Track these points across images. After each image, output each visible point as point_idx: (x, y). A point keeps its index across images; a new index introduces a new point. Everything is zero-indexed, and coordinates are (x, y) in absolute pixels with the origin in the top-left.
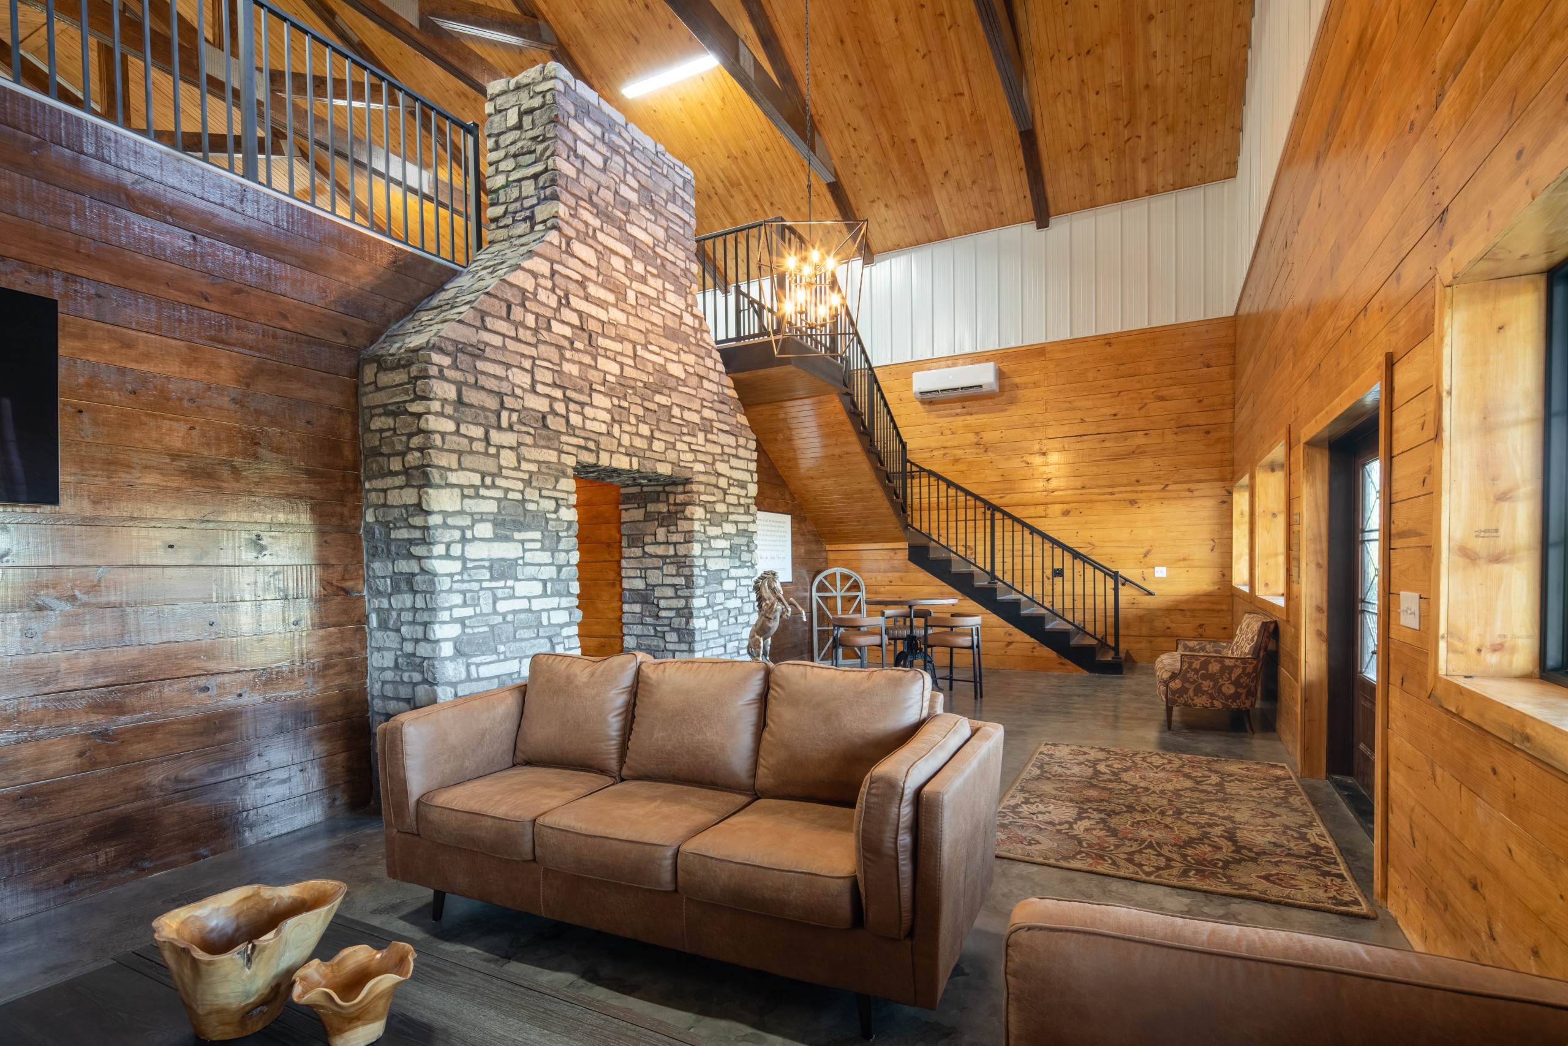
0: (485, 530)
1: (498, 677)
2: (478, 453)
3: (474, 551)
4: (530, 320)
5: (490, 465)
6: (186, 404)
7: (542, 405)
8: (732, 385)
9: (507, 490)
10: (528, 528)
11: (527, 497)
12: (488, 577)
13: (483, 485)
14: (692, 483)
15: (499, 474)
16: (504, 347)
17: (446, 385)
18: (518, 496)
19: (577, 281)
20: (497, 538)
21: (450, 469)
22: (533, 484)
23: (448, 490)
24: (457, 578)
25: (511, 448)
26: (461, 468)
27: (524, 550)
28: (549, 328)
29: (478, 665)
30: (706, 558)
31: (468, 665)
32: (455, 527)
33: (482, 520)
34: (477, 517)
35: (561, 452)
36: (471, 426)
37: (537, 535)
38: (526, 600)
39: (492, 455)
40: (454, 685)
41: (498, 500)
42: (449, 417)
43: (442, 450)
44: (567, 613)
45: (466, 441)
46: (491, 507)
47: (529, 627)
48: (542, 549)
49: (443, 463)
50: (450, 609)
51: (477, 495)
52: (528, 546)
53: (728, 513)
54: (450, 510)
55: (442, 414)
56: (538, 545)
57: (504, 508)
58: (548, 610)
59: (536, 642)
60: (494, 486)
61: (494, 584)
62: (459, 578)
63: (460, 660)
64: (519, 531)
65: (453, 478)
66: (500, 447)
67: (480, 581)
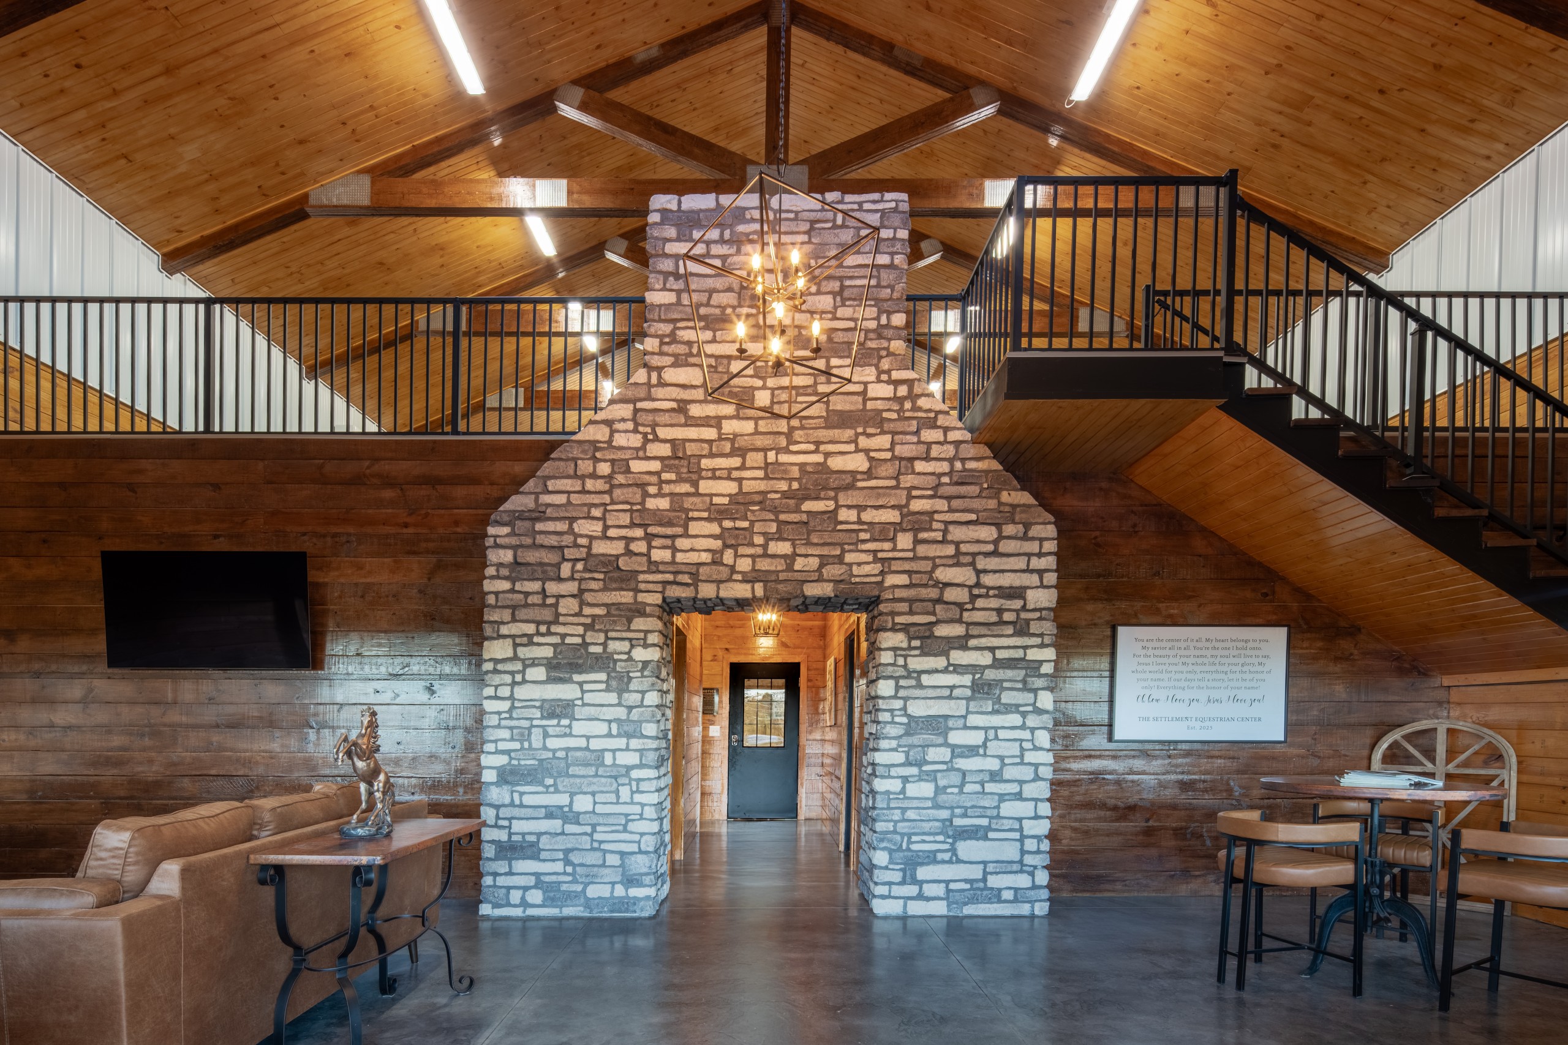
0: (538, 673)
1: (545, 807)
2: (534, 605)
3: (521, 692)
4: (604, 468)
5: (547, 614)
6: (390, 598)
7: (617, 548)
8: (988, 452)
9: (563, 636)
10: (591, 669)
11: (588, 640)
12: (539, 715)
13: (538, 633)
14: (882, 602)
15: (556, 622)
16: (569, 502)
17: (501, 552)
18: (579, 640)
19: (673, 410)
20: (550, 680)
21: (503, 623)
22: (597, 627)
23: (501, 640)
24: (504, 715)
25: (573, 596)
26: (514, 620)
27: (583, 692)
28: (628, 471)
29: (522, 794)
30: (906, 699)
31: (512, 792)
32: (505, 672)
33: (533, 665)
34: (527, 662)
35: (637, 591)
36: (526, 583)
37: (603, 676)
38: (584, 739)
39: (551, 605)
40: (497, 807)
41: (555, 645)
42: (506, 578)
43: (496, 607)
44: (638, 754)
45: (521, 596)
46: (548, 652)
47: (587, 765)
48: (608, 690)
49: (495, 617)
50: (496, 741)
51: (531, 643)
52: (586, 687)
53: (968, 636)
54: (500, 657)
55: (497, 577)
56: (603, 686)
57: (561, 652)
58: (614, 751)
59: (595, 780)
60: (549, 633)
61: (544, 722)
62: (507, 715)
63: (505, 787)
64: (580, 673)
65: (504, 630)
66: (559, 597)
67: (531, 719)
